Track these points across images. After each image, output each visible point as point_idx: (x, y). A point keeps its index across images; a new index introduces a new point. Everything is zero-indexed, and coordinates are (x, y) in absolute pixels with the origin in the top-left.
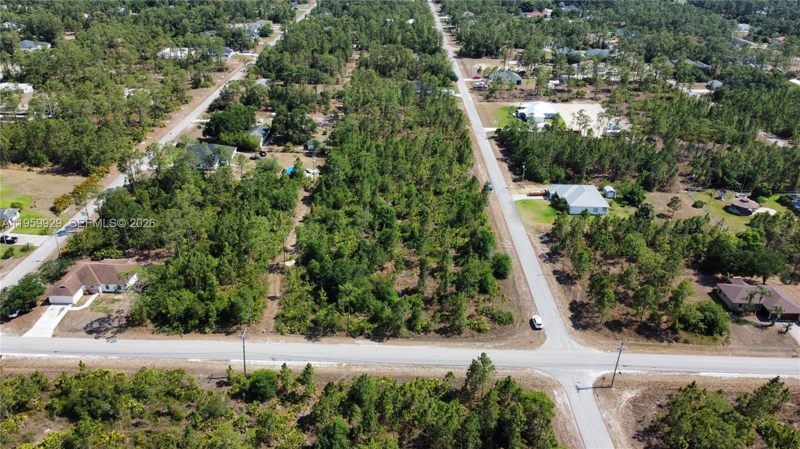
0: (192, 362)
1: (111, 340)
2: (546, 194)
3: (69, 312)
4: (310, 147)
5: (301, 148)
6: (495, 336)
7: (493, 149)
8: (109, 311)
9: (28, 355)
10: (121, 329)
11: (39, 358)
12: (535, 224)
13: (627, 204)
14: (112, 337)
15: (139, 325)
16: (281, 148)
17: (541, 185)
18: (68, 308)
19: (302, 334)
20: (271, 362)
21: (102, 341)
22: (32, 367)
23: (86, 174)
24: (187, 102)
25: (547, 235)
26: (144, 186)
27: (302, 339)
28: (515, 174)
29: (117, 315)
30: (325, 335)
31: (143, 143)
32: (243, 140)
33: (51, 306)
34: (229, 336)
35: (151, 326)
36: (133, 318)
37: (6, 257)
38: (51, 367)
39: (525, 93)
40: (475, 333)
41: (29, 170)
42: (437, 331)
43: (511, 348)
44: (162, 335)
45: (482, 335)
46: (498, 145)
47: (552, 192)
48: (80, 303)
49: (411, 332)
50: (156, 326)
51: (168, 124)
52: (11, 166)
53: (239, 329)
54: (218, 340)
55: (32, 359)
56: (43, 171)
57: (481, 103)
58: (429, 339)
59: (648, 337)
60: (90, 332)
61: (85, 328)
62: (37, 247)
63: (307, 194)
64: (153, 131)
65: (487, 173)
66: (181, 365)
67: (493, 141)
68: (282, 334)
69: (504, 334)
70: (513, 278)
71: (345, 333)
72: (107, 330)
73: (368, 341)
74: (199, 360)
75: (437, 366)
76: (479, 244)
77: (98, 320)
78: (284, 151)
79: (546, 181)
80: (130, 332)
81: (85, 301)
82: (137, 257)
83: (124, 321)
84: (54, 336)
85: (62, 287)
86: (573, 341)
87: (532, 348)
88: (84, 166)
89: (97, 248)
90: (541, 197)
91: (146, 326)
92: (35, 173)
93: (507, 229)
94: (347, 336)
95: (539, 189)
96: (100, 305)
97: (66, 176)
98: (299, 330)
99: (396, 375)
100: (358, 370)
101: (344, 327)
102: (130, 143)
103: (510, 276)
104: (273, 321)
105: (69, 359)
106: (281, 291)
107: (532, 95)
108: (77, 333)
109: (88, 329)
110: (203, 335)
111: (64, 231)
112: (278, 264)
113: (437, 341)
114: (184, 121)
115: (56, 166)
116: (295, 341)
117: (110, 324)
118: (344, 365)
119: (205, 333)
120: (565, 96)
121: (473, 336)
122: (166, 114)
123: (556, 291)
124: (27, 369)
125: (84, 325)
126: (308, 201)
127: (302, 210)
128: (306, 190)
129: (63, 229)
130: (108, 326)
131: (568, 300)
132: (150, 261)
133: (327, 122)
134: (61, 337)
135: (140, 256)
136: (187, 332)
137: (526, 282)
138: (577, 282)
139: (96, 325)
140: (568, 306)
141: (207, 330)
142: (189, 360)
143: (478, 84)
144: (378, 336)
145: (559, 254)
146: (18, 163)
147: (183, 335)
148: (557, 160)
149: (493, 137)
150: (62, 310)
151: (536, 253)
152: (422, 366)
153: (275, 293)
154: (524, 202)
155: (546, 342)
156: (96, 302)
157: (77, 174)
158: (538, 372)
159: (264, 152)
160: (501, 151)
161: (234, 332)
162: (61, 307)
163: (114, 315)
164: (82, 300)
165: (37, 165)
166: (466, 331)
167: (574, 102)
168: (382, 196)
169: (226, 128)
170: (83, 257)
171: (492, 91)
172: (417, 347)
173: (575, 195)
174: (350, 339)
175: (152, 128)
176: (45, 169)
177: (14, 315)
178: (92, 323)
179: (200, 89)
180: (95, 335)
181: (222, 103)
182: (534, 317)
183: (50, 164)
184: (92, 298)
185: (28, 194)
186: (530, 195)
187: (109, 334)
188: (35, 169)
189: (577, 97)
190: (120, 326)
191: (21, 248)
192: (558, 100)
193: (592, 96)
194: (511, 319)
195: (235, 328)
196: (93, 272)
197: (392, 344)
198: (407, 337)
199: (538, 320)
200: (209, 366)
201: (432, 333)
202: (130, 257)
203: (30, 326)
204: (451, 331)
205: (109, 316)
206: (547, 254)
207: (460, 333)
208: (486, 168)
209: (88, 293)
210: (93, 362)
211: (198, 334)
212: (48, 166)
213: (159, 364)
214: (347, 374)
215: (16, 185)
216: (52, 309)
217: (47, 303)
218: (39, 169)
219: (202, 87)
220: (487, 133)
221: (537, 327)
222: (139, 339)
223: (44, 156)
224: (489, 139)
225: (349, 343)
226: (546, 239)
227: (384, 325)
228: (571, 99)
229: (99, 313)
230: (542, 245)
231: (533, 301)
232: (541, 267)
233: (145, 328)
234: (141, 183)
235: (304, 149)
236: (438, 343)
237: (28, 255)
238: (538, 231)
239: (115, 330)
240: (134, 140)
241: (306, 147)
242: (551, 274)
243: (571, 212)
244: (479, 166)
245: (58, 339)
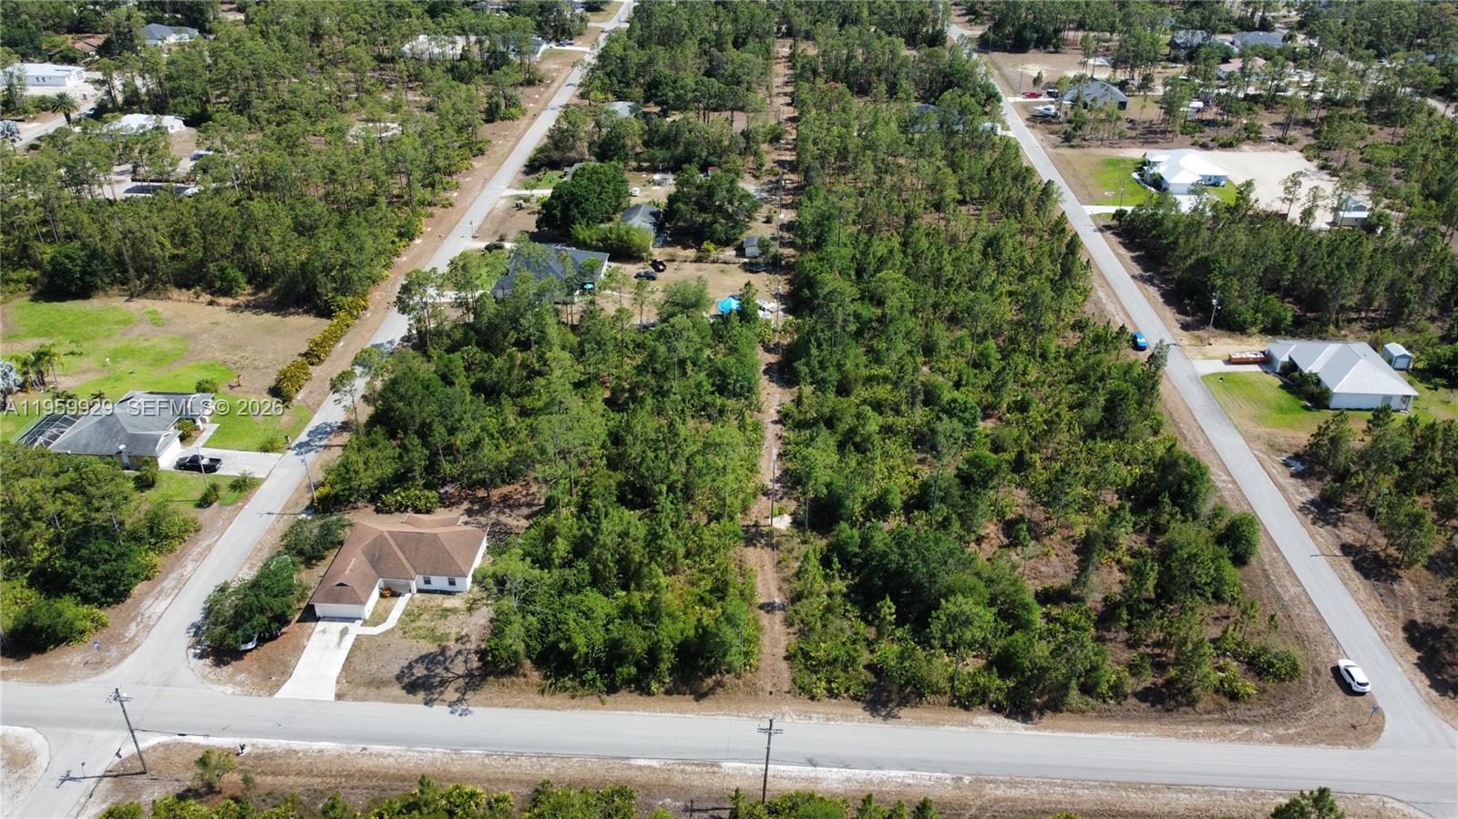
0: (640, 768)
1: (460, 708)
2: (1266, 361)
3: (358, 638)
4: (752, 250)
5: (730, 253)
6: (1270, 710)
7: (1118, 255)
8: (440, 638)
9: (296, 744)
10: (474, 681)
11: (320, 751)
12: (1263, 430)
14: (459, 701)
15: (511, 672)
16: (691, 253)
17: (1244, 338)
18: (356, 629)
19: (855, 698)
20: (808, 771)
21: (440, 710)
22: (310, 773)
23: (325, 312)
24: (482, 152)
25: (1297, 457)
26: (447, 341)
27: (858, 710)
28: (1182, 311)
29: (459, 646)
30: (904, 702)
31: (418, 241)
32: (620, 238)
33: (321, 625)
34: (705, 703)
35: (535, 676)
36: (493, 656)
37: (204, 502)
38: (349, 776)
39: (1140, 130)
40: (1225, 701)
41: (211, 303)
42: (1143, 696)
43: (1316, 742)
44: (560, 698)
45: (1242, 706)
46: (1124, 245)
47: (1282, 357)
48: (377, 619)
49: (1087, 698)
50: (546, 677)
51: (456, 199)
52: (175, 293)
53: (719, 684)
54: (682, 712)
55: (305, 752)
56: (238, 306)
57: (1058, 150)
58: (1127, 717)
60: (412, 688)
61: (399, 678)
62: (261, 481)
63: (772, 358)
64: (431, 215)
65: (1123, 308)
66: (618, 773)
67: (1108, 233)
68: (813, 698)
69: (1287, 704)
70: (1261, 562)
71: (946, 699)
72: (443, 683)
73: (1000, 720)
74: (654, 763)
75: (1169, 787)
77: (422, 659)
78: (699, 260)
79: (1254, 330)
80: (491, 688)
81: (388, 612)
82: (466, 505)
83: (475, 663)
84: (339, 697)
85: (341, 585)
86: (1445, 725)
87: (1363, 744)
88: (319, 295)
89: (385, 487)
90: (1256, 368)
91: (525, 676)
92: (224, 308)
93: (1208, 442)
94: (952, 704)
95: (1252, 346)
96: (419, 624)
97: (285, 316)
98: (847, 690)
99: (1086, 807)
100: (1000, 793)
101: (944, 684)
102: (393, 242)
103: (1253, 560)
104: (784, 665)
105: (379, 755)
106: (780, 589)
107: (1155, 132)
108: (385, 691)
109: (406, 680)
110: (644, 699)
111: (307, 444)
112: (756, 525)
113: (1147, 719)
114: (487, 192)
115: (262, 295)
116: (846, 717)
117: (447, 669)
118: (967, 780)
119: (650, 694)
120: (1225, 134)
121: (1222, 709)
122: (448, 179)
123: (1362, 595)
124: (301, 780)
125: (396, 671)
126: (784, 373)
127: (773, 398)
128: (768, 350)
129: (303, 437)
130: (444, 674)
131: (1396, 618)
132: (493, 515)
133: (765, 195)
134: (355, 699)
135: (472, 503)
136: (612, 689)
137: (1291, 572)
138: (1402, 573)
139: (420, 671)
140: (1401, 635)
141: (654, 686)
142: (632, 762)
143: (1041, 108)
144: (1019, 707)
145: (1340, 505)
146: (188, 287)
147: (604, 697)
148: (1270, 284)
149: (1108, 228)
150: (344, 633)
151: (1289, 501)
152: (1139, 787)
153: (769, 595)
154: (1222, 378)
155: (1387, 726)
156: (409, 615)
157: (306, 312)
158: (1397, 805)
159: (661, 263)
160: (1135, 259)
161: (712, 690)
162: (341, 625)
163: (453, 646)
164: (380, 610)
165: (226, 292)
166: (1206, 700)
167: (1245, 147)
168: (925, 364)
169: (584, 213)
170: (359, 504)
171: (1078, 124)
172: (1108, 736)
173: (1342, 367)
174: (963, 715)
175: (430, 209)
176: (242, 299)
177: (250, 646)
178: (410, 667)
179: (498, 124)
180: (421, 695)
181: (556, 155)
182: (1342, 663)
183: (249, 289)
184: (401, 604)
185: (220, 356)
186: (1230, 361)
187: (451, 693)
188: (222, 300)
189: (1248, 138)
190: (470, 674)
191: (230, 482)
192: (1211, 144)
193: (1278, 133)
194: (1295, 668)
195: (710, 681)
196: (396, 549)
197: (1054, 728)
198: (1083, 712)
199: (1359, 675)
200: (678, 779)
201: (1132, 701)
202: (452, 504)
203: (285, 671)
204: (1173, 697)
205: (443, 650)
206: (1313, 502)
207: (1192, 703)
208: (1116, 296)
209: (390, 593)
210: (433, 763)
211: (635, 696)
212: (245, 294)
213: (572, 771)
214: (979, 803)
215: (191, 336)
216: (324, 632)
217: (310, 615)
218: (230, 301)
219: (502, 119)
220: (1094, 217)
221: (1357, 688)
222: (515, 706)
223: (233, 272)
224: (1101, 230)
225: (963, 724)
226: (1298, 466)
227: (1027, 683)
228: (1239, 141)
229: (422, 642)
230: (1292, 481)
231: (1322, 621)
232: (1312, 536)
233: (522, 679)
234: (438, 333)
235: (737, 256)
236: (1153, 727)
237: (247, 500)
238: (1273, 447)
239: (461, 682)
240: (401, 235)
241: (741, 251)
242: (1338, 552)
243: (1333, 404)
244: (1101, 294)
245: (348, 706)
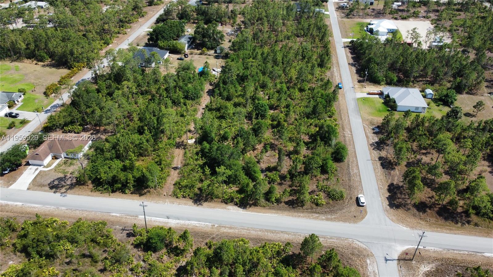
0: (113, 216)
1: (63, 195)
2: (381, 94)
3: (41, 172)
4: (218, 51)
5: (212, 52)
6: (328, 210)
7: (347, 56)
8: (66, 173)
9: (10, 203)
10: (72, 186)
11: (16, 205)
12: (370, 118)
13: (441, 104)
14: (65, 192)
15: (83, 184)
16: (199, 52)
17: (379, 86)
18: (41, 168)
19: (191, 198)
20: (166, 220)
21: (58, 194)
22: (11, 212)
23: (69, 68)
24: (143, 16)
25: (378, 127)
26: (104, 78)
27: (190, 202)
28: (360, 76)
29: (71, 175)
30: (206, 200)
31: (110, 45)
32: (173, 46)
33: (30, 167)
34: (142, 197)
35: (91, 186)
36: (80, 179)
37: (10, 127)
38: (22, 213)
39: (376, 12)
40: (314, 206)
41: (36, 64)
42: (286, 203)
43: (339, 221)
44: (98, 193)
45: (319, 208)
46: (351, 53)
47: (386, 93)
48: (49, 165)
49: (267, 202)
50: (94, 187)
51: (129, 32)
52: (26, 60)
53: (149, 192)
54: (133, 199)
55: (12, 206)
56: (45, 65)
57: (343, 19)
58: (279, 209)
59: (446, 219)
60: (51, 188)
61: (49, 184)
62: (30, 121)
63: (211, 88)
64: (118, 37)
65: (340, 75)
66: (105, 217)
67: (347, 49)
68: (177, 198)
69: (336, 208)
70: (348, 161)
71: (220, 200)
72: (63, 186)
73: (236, 208)
74: (118, 215)
75: (282, 232)
76: (325, 134)
77: (58, 179)
78: (201, 54)
79: (382, 83)
80: (76, 189)
81: (52, 164)
82: (92, 131)
83: (74, 181)
84: (28, 189)
85: (37, 154)
86: (387, 218)
87: (355, 222)
88: (69, 62)
89: (66, 124)
90: (377, 96)
91: (88, 186)
92: (40, 66)
93: (349, 121)
94: (222, 202)
95: (375, 89)
96: (61, 168)
97: (58, 69)
98: (189, 195)
99: (252, 237)
100: (225, 231)
101: (220, 195)
102: (101, 46)
103: (346, 161)
104: (172, 187)
105: (34, 207)
106: (181, 163)
107: (381, 13)
108: (43, 188)
109: (51, 185)
110: (124, 195)
111: (49, 110)
112: (183, 142)
113: (285, 210)
114: (140, 29)
115: (53, 62)
116: (185, 204)
117: (65, 182)
118: (216, 225)
119: (125, 193)
120: (405, 14)
121: (312, 208)
122: (128, 25)
123: (379, 174)
124: (7, 214)
125: (49, 182)
126: (211, 93)
127: (205, 100)
128: (211, 85)
129: (49, 108)
130: (64, 184)
131: (387, 182)
132: (99, 135)
133: (233, 32)
134: (33, 190)
135: (94, 131)
136: (113, 191)
137: (357, 165)
138: (396, 167)
139: (56, 183)
140: (387, 187)
141: (127, 191)
142: (111, 214)
143: (342, 4)
144: (243, 204)
145: (385, 144)
146: (30, 59)
147: (111, 194)
148: (392, 67)
149: (348, 46)
150: (36, 169)
151: (368, 141)
152: (272, 232)
153: (177, 164)
154: (364, 99)
155: (366, 217)
156: (59, 165)
157: (65, 68)
158: (357, 243)
159: (187, 55)
160: (352, 58)
161: (145, 193)
162: (36, 167)
163: (69, 175)
164: (50, 163)
165: (41, 61)
166: (308, 204)
167: (411, 19)
168: (262, 91)
170: (57, 130)
171: (351, 10)
172: (270, 215)
173: (403, 97)
174: (224, 205)
175: (118, 35)
176: (46, 63)
177: (6, 172)
178: (54, 181)
179: (153, 7)
180: (54, 190)
181: (165, 17)
182: (359, 196)
183: (50, 60)
184: (58, 161)
185: (33, 81)
186: (369, 94)
187: (63, 190)
188: (40, 63)
189: (413, 16)
190: (72, 185)
191: (20, 121)
192: (399, 18)
193: (425, 14)
194: (342, 196)
195: (146, 191)
196: (58, 144)
197: (252, 211)
198: (264, 206)
199: (362, 200)
200: (124, 220)
201: (283, 204)
202: (88, 131)
203: (15, 180)
204: (297, 204)
205: (65, 176)
206: (377, 143)
207: (302, 206)
208: (340, 71)
209: (55, 158)
210: (49, 211)
211: (121, 194)
212: (48, 61)
213: (91, 216)
214: (217, 233)
215: (26, 75)
216: (30, 169)
217: (28, 164)
218: (42, 63)
219: (155, 5)
220: (344, 43)
221: (361, 204)
222: (81, 195)
223: (45, 55)
224: (345, 47)
225: (223, 208)
226: (377, 130)
227: (248, 196)
228: (409, 17)
229: (60, 174)
230: (373, 135)
231: (361, 182)
232: (370, 154)
233: (87, 187)
234: (103, 76)
235: (214, 53)
236: (286, 213)
237: (24, 127)
238: (371, 123)
239: (68, 187)
240: (105, 43)
241: (216, 52)
242: (377, 159)
243: (398, 109)
244: (335, 69)
245: (30, 192)
